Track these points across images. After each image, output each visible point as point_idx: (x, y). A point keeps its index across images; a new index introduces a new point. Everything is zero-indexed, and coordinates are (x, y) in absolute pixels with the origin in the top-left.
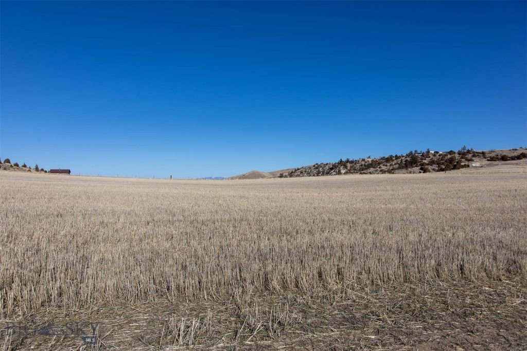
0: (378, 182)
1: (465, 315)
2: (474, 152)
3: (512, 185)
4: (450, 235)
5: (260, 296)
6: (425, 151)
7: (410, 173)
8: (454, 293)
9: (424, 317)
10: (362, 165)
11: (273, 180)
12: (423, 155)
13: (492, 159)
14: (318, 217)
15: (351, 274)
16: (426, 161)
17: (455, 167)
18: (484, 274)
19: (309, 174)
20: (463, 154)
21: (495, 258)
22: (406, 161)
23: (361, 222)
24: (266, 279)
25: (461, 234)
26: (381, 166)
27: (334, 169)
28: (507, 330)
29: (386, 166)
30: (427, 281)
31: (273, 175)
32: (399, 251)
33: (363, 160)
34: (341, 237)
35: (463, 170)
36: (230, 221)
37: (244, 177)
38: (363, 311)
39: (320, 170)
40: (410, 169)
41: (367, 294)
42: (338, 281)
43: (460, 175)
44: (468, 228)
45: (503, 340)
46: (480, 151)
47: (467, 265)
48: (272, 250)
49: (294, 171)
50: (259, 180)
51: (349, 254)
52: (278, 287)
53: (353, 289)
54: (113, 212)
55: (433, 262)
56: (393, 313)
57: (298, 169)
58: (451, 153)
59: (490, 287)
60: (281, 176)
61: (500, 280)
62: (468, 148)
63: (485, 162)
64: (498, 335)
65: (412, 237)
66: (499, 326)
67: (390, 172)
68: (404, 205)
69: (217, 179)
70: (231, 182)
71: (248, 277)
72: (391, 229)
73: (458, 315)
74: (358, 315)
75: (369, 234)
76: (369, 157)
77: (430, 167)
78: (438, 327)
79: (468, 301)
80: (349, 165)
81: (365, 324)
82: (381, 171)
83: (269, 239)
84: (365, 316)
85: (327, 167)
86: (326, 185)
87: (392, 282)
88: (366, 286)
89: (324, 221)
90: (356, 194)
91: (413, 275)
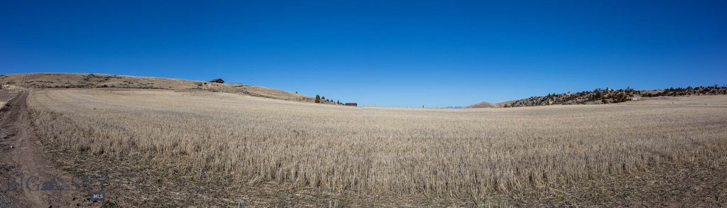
0: (574, 110)
1: (625, 196)
2: (634, 91)
3: (653, 112)
4: (618, 145)
6: (605, 89)
7: (596, 104)
8: (619, 183)
9: (600, 201)
10: (564, 98)
11: (499, 109)
12: (604, 92)
13: (644, 96)
14: (531, 136)
15: (552, 178)
16: (606, 96)
17: (623, 101)
18: (636, 168)
19: (526, 105)
20: (628, 92)
21: (642, 158)
22: (593, 95)
23: (561, 139)
25: (624, 144)
26: (577, 99)
27: (544, 100)
28: (647, 201)
29: (580, 99)
30: (603, 177)
31: (500, 105)
32: (586, 158)
33: (565, 94)
34: (548, 150)
35: (628, 102)
36: (467, 139)
37: (476, 106)
38: (560, 202)
39: (534, 102)
40: (595, 101)
41: (563, 190)
42: (543, 182)
43: (626, 106)
44: (629, 140)
46: (637, 90)
47: (627, 164)
48: (499, 161)
49: (515, 102)
50: (488, 109)
51: (552, 162)
52: (504, 189)
53: (554, 187)
54: (386, 131)
55: (607, 163)
56: (581, 201)
57: (518, 101)
58: (621, 90)
59: (639, 176)
60: (506, 106)
61: (645, 171)
62: (631, 88)
63: (640, 97)
65: (596, 148)
66: (643, 199)
67: (582, 103)
68: (591, 126)
69: (456, 108)
70: (466, 110)
72: (582, 143)
73: (620, 197)
75: (567, 147)
76: (569, 93)
77: (608, 100)
79: (627, 187)
80: (555, 98)
82: (577, 102)
85: (539, 100)
86: (537, 113)
87: (580, 180)
88: (563, 184)
89: (535, 139)
90: (559, 119)
91: (595, 175)
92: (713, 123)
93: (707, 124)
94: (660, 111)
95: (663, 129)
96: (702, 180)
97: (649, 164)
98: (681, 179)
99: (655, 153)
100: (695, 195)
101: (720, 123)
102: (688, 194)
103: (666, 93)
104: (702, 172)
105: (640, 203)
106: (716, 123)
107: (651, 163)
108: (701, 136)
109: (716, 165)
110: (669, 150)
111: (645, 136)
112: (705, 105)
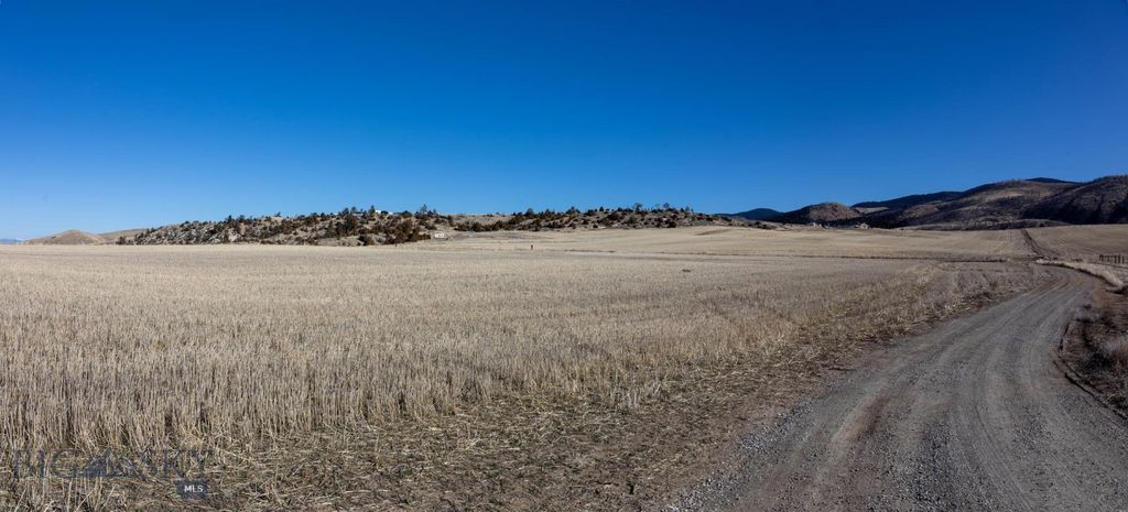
0: (292, 258)
1: (400, 475)
2: (437, 216)
3: (482, 268)
4: (392, 347)
6: (367, 209)
7: (344, 244)
8: (387, 441)
9: (336, 487)
10: (265, 228)
11: (105, 249)
12: (364, 217)
13: (461, 228)
14: (178, 317)
15: (222, 422)
16: (368, 227)
17: (411, 239)
18: (432, 407)
19: (172, 241)
20: (422, 218)
21: (449, 382)
22: (338, 224)
23: (253, 327)
25: (407, 345)
26: (298, 230)
27: (216, 232)
28: (454, 490)
29: (306, 231)
30: (349, 426)
31: (107, 239)
32: (310, 379)
33: (268, 219)
34: (216, 354)
35: (421, 243)
37: (54, 240)
38: (237, 485)
39: (192, 233)
40: (343, 239)
41: (248, 454)
42: (199, 433)
43: (417, 251)
44: (418, 336)
45: (448, 506)
46: (446, 215)
47: (409, 395)
48: (87, 376)
49: (145, 233)
50: (81, 248)
51: (224, 384)
53: (225, 447)
55: (360, 392)
56: (288, 484)
57: (153, 230)
58: (406, 214)
59: (438, 426)
60: (122, 242)
61: (453, 413)
62: (430, 208)
63: (452, 232)
64: (442, 500)
65: (335, 353)
67: (311, 241)
68: (328, 300)
70: (28, 248)
72: (301, 340)
73: (388, 477)
74: (228, 492)
75: (265, 349)
76: (278, 215)
77: (374, 237)
78: (357, 501)
79: (406, 452)
80: (243, 227)
81: (238, 507)
82: (297, 239)
83: (83, 355)
84: (241, 493)
85: (205, 229)
86: (199, 261)
87: (292, 430)
89: (187, 325)
90: (250, 278)
91: (328, 419)
92: (629, 298)
93: (615, 299)
94: (498, 268)
95: (503, 310)
96: (596, 439)
97: (465, 398)
98: (542, 438)
99: (482, 369)
100: (576, 477)
101: (645, 297)
102: (559, 474)
103: (515, 223)
104: (597, 420)
105: (436, 495)
106: (637, 298)
107: (471, 393)
108: (598, 330)
109: (632, 401)
110: (517, 363)
111: (458, 329)
112: (609, 254)
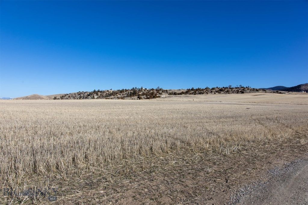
0: (115, 104)
1: (151, 172)
2: (163, 90)
3: (177, 107)
4: (148, 132)
5: (29, 178)
6: (140, 88)
7: (133, 99)
8: (147, 161)
9: (130, 176)
10: (107, 94)
11: (49, 101)
12: (139, 90)
13: (170, 94)
14: (77, 124)
15: (92, 158)
16: (140, 93)
17: (154, 97)
18: (161, 151)
19: (74, 98)
20: (158, 91)
21: (166, 143)
22: (131, 93)
23: (103, 126)
24: (35, 166)
25: (153, 131)
26: (118, 95)
27: (90, 95)
28: (168, 177)
29: (120, 95)
30: (134, 157)
31: (49, 98)
32: (122, 142)
33: (108, 91)
34: (90, 136)
35: (158, 99)
36: (11, 128)
37: (27, 98)
38: (98, 178)
39: (81, 96)
40: (132, 97)
41: (101, 168)
42: (85, 162)
43: (156, 101)
44: (157, 128)
45: (166, 182)
46: (165, 90)
47: (154, 147)
48: (42, 147)
49: (64, 95)
50: (39, 101)
51: (93, 146)
52: (43, 170)
53: (94, 166)
55: (138, 146)
56: (115, 176)
57: (67, 95)
58: (153, 89)
59: (163, 157)
60: (55, 98)
61: (168, 153)
62: (160, 88)
63: (167, 95)
64: (164, 180)
65: (130, 134)
66: (165, 175)
67: (122, 98)
68: (128, 117)
69: (4, 99)
70: (15, 101)
71: (21, 166)
72: (119, 130)
73: (147, 173)
74: (95, 181)
75: (107, 133)
76: (111, 90)
77: (142, 97)
78: (137, 180)
79: (153, 165)
80: (99, 93)
81: (98, 185)
82: (117, 97)
83: (40, 140)
84: (99, 181)
85: (86, 94)
86: (84, 105)
87: (116, 159)
88: (101, 163)
89: (80, 127)
90: (102, 110)
91: (128, 154)
92: (227, 117)
93: (222, 118)
94: (182, 106)
95: (184, 120)
96: (214, 163)
97: (171, 148)
98: (196, 162)
99: (177, 139)
100: (208, 175)
101: (232, 117)
102: (202, 174)
103: (188, 92)
104: (215, 157)
105: (162, 178)
106: (229, 117)
107: (173, 147)
108: (215, 128)
109: (227, 152)
110: (188, 137)
111: (169, 126)
112: (220, 102)
